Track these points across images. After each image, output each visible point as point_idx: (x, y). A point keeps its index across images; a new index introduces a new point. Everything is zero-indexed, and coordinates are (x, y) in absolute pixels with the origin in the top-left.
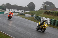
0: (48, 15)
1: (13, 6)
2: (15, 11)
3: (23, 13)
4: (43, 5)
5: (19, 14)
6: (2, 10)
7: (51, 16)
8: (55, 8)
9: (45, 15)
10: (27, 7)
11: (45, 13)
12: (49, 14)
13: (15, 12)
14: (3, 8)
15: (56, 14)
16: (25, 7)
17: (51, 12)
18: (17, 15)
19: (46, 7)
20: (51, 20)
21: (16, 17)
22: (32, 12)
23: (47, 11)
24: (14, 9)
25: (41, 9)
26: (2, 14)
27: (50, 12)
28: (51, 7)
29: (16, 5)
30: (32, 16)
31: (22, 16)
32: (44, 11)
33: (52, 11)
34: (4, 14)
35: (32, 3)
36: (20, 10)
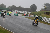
1: (18, 7)
2: (19, 12)
5: (23, 14)
6: (8, 11)
9: (45, 15)
10: (29, 8)
11: (45, 13)
12: (49, 14)
14: (9, 9)
18: (21, 15)
19: (46, 8)
21: (20, 17)
22: (34, 12)
23: (47, 12)
24: (18, 10)
25: (42, 10)
29: (20, 7)
35: (34, 5)
36: (23, 11)
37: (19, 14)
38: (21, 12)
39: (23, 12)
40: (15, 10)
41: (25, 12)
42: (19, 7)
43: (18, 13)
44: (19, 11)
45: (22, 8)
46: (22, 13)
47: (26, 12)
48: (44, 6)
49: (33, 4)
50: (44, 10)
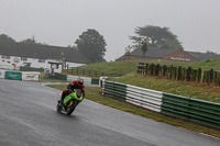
0: (152, 80)
2: (29, 64)
3: (59, 71)
4: (134, 38)
5: (43, 74)
7: (164, 81)
9: (140, 76)
10: (73, 49)
11: (140, 69)
12: (157, 74)
13: (27, 68)
15: (184, 74)
16: (69, 48)
17: (165, 68)
18: (36, 78)
19: (145, 47)
20: (165, 98)
21: (32, 88)
22: (94, 66)
23: (150, 62)
24: (24, 57)
25: (128, 55)
28: (166, 47)
29: (34, 41)
30: (95, 82)
32: (137, 62)
33: (168, 64)
35: (92, 33)
36: (46, 61)
37: (25, 74)
38: (35, 63)
39: (46, 65)
40: (7, 54)
41: (54, 66)
42: (29, 40)
43: (22, 69)
44: (29, 60)
45: (40, 45)
46: (41, 70)
47: (58, 64)
48: (138, 36)
49: (89, 30)
50: (137, 57)
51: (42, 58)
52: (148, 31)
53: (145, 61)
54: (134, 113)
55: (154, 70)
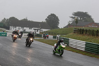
0: (80, 36)
1: (21, 21)
2: (25, 30)
3: (38, 33)
4: (72, 17)
6: (3, 29)
7: (86, 37)
8: (93, 22)
9: (75, 35)
10: (44, 23)
11: (75, 31)
12: (83, 33)
13: (24, 32)
14: (4, 25)
15: (95, 33)
16: (42, 23)
17: (86, 31)
19: (77, 21)
20: (87, 44)
22: (54, 30)
23: (79, 28)
24: (23, 27)
25: (69, 25)
26: (3, 36)
27: (85, 29)
28: (86, 21)
29: (27, 20)
30: (55, 37)
31: (38, 38)
32: (73, 28)
33: (88, 29)
34: (6, 36)
35: (53, 15)
36: (33, 29)
37: (24, 35)
40: (15, 26)
42: (24, 19)
44: (25, 28)
47: (38, 30)
48: (74, 16)
49: (51, 14)
50: (73, 26)
51: (30, 27)
52: (78, 14)
53: (77, 28)
54: (73, 51)
55: (81, 32)
